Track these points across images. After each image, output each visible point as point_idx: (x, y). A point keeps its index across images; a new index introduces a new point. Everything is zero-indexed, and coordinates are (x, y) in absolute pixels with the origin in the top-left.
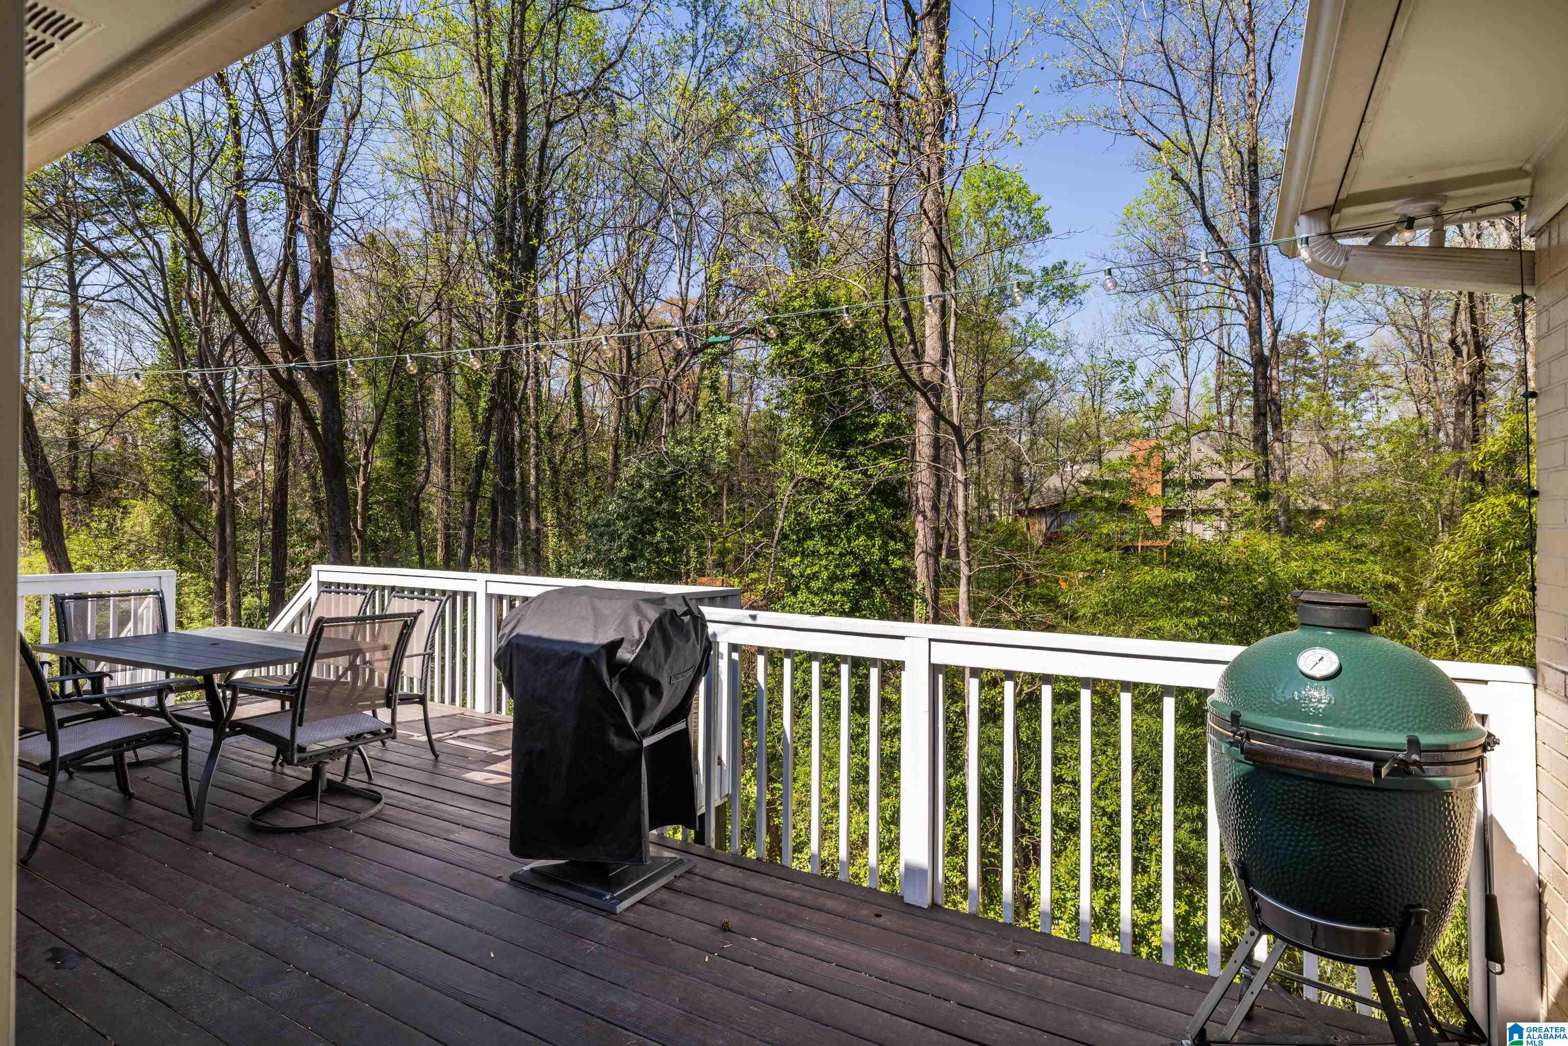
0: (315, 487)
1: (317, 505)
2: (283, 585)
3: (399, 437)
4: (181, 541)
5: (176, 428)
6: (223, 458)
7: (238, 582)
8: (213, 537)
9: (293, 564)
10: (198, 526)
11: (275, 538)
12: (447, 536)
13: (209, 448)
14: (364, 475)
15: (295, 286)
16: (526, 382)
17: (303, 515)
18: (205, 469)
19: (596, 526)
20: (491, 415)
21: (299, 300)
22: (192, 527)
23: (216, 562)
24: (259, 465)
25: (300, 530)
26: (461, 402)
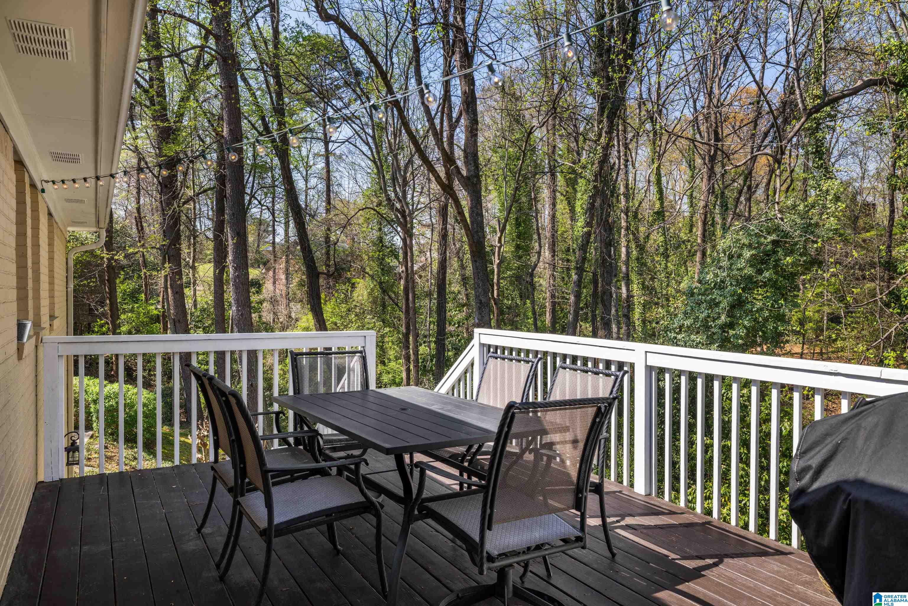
0: (463, 267)
1: (464, 280)
2: (444, 340)
3: (517, 228)
4: (384, 306)
5: (380, 229)
6: (407, 247)
7: (417, 335)
8: (402, 303)
9: (450, 324)
10: (393, 296)
11: (439, 304)
12: (554, 304)
13: (398, 241)
14: (499, 255)
15: (450, 117)
16: (618, 173)
17: (455, 288)
18: (397, 257)
19: (692, 294)
20: (594, 201)
21: (453, 127)
22: (390, 297)
23: (403, 322)
24: (428, 253)
25: (454, 299)
26: (562, 198)
